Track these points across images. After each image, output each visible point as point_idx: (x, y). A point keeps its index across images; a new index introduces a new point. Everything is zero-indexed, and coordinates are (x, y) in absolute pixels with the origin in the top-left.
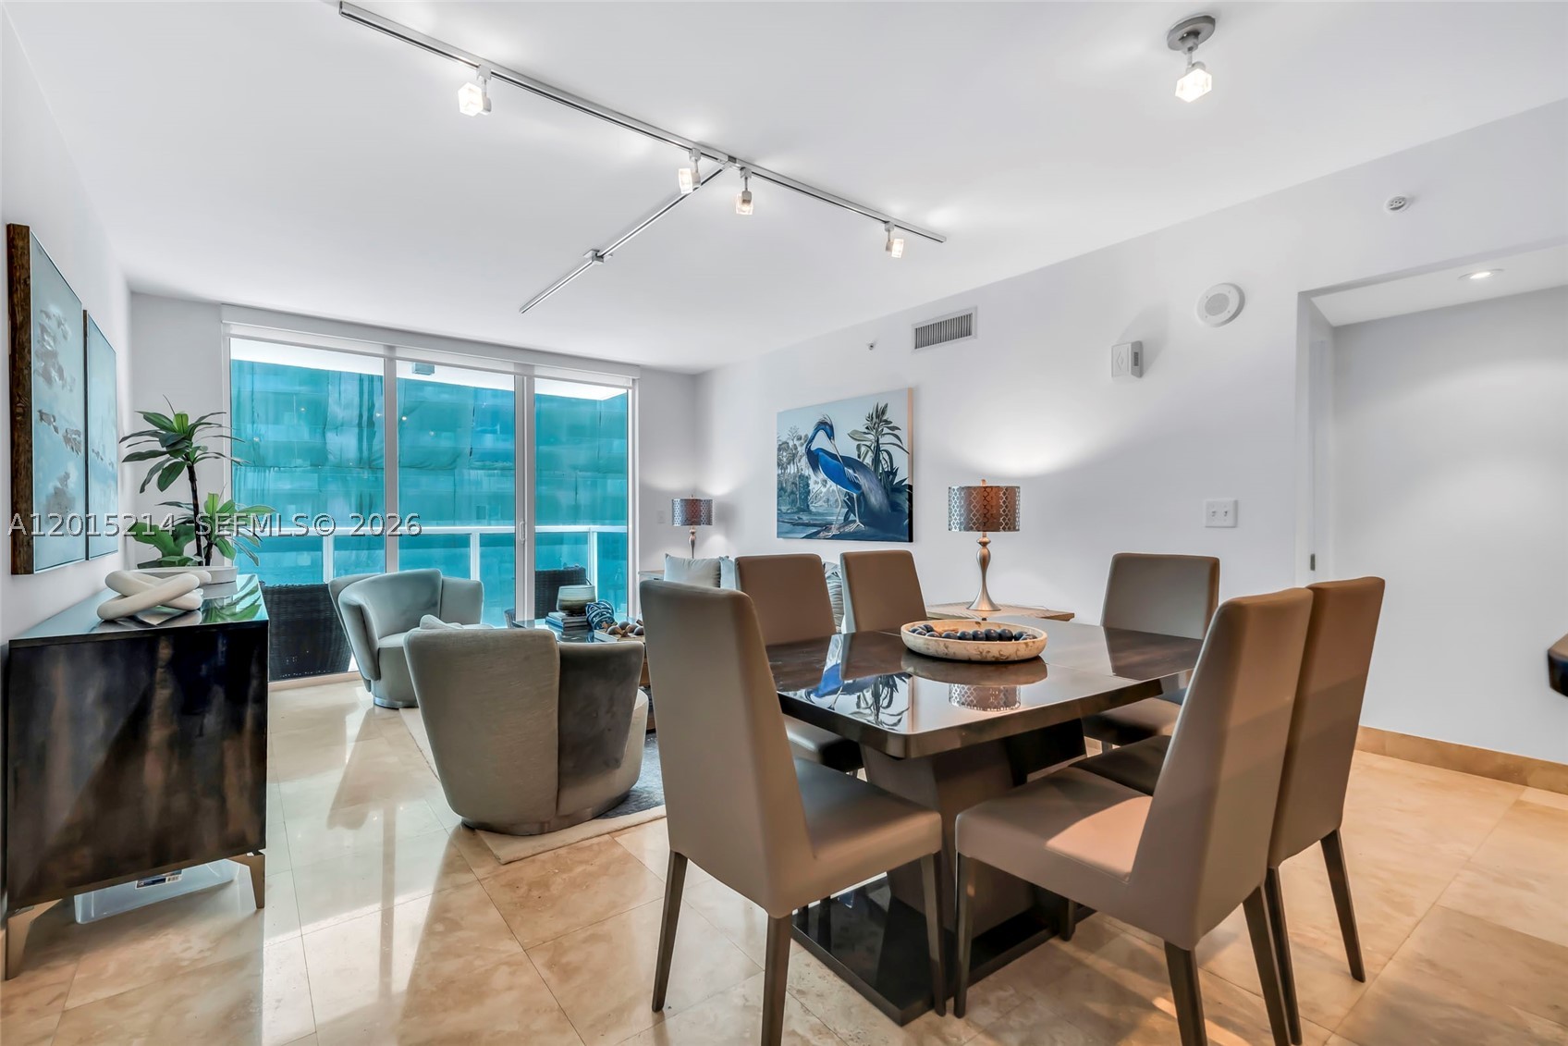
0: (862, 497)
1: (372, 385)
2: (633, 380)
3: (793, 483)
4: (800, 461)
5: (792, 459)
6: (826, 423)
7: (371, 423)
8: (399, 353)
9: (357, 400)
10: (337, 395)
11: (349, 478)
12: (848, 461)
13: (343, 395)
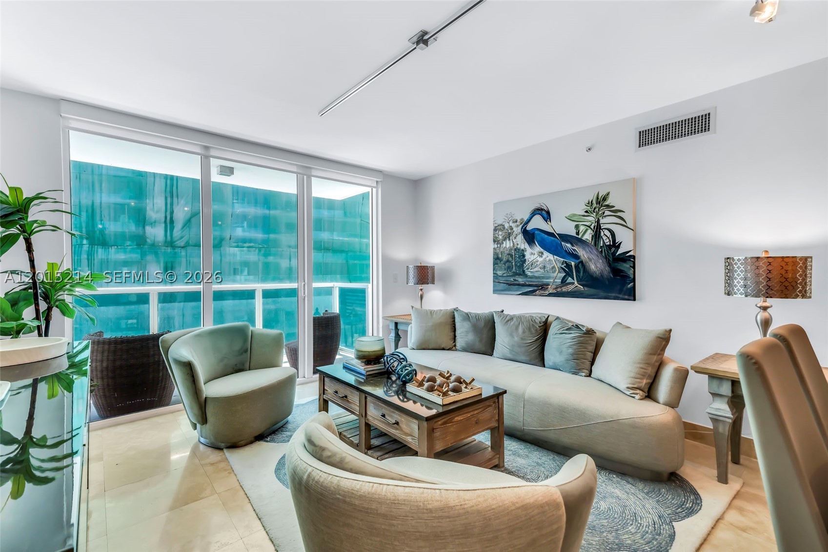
0: (581, 266)
1: (173, 200)
2: (377, 182)
3: (508, 254)
4: (515, 238)
5: (508, 236)
6: (542, 210)
7: (172, 221)
8: (213, 152)
9: (164, 208)
10: (152, 205)
11: (159, 252)
12: (565, 238)
13: (155, 205)
